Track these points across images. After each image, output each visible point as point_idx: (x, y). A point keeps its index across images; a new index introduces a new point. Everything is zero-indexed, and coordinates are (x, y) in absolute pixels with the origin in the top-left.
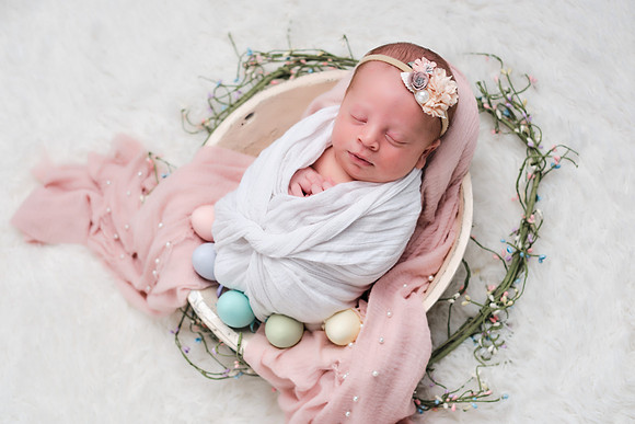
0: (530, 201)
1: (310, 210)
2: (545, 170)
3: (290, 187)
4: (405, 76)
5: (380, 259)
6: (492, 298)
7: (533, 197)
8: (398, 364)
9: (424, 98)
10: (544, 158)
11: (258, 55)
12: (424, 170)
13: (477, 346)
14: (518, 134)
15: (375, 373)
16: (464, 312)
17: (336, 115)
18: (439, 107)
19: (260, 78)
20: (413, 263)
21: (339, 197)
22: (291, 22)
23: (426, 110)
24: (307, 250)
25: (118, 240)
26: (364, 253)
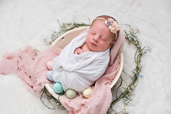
0: (138, 62)
1: (80, 58)
2: (142, 53)
3: (74, 53)
4: (106, 22)
5: (98, 73)
6: (128, 87)
7: (139, 61)
8: (103, 102)
9: (111, 28)
10: (142, 50)
11: (65, 24)
12: (110, 49)
13: (124, 100)
14: (135, 44)
15: (97, 104)
16: (121, 91)
17: (87, 35)
18: (115, 31)
19: (66, 30)
20: (107, 76)
21: (88, 55)
22: (74, 17)
23: (111, 31)
24: (78, 69)
25: (26, 73)
26: (94, 71)
